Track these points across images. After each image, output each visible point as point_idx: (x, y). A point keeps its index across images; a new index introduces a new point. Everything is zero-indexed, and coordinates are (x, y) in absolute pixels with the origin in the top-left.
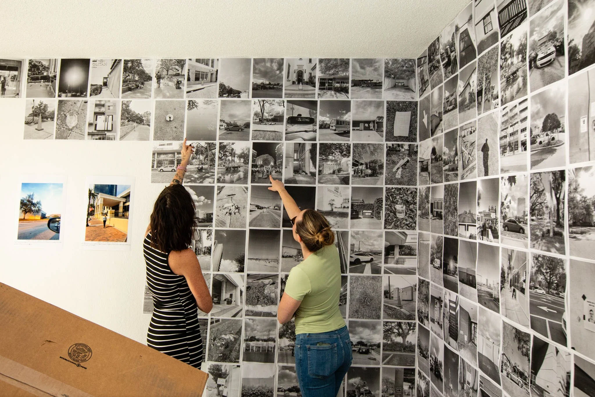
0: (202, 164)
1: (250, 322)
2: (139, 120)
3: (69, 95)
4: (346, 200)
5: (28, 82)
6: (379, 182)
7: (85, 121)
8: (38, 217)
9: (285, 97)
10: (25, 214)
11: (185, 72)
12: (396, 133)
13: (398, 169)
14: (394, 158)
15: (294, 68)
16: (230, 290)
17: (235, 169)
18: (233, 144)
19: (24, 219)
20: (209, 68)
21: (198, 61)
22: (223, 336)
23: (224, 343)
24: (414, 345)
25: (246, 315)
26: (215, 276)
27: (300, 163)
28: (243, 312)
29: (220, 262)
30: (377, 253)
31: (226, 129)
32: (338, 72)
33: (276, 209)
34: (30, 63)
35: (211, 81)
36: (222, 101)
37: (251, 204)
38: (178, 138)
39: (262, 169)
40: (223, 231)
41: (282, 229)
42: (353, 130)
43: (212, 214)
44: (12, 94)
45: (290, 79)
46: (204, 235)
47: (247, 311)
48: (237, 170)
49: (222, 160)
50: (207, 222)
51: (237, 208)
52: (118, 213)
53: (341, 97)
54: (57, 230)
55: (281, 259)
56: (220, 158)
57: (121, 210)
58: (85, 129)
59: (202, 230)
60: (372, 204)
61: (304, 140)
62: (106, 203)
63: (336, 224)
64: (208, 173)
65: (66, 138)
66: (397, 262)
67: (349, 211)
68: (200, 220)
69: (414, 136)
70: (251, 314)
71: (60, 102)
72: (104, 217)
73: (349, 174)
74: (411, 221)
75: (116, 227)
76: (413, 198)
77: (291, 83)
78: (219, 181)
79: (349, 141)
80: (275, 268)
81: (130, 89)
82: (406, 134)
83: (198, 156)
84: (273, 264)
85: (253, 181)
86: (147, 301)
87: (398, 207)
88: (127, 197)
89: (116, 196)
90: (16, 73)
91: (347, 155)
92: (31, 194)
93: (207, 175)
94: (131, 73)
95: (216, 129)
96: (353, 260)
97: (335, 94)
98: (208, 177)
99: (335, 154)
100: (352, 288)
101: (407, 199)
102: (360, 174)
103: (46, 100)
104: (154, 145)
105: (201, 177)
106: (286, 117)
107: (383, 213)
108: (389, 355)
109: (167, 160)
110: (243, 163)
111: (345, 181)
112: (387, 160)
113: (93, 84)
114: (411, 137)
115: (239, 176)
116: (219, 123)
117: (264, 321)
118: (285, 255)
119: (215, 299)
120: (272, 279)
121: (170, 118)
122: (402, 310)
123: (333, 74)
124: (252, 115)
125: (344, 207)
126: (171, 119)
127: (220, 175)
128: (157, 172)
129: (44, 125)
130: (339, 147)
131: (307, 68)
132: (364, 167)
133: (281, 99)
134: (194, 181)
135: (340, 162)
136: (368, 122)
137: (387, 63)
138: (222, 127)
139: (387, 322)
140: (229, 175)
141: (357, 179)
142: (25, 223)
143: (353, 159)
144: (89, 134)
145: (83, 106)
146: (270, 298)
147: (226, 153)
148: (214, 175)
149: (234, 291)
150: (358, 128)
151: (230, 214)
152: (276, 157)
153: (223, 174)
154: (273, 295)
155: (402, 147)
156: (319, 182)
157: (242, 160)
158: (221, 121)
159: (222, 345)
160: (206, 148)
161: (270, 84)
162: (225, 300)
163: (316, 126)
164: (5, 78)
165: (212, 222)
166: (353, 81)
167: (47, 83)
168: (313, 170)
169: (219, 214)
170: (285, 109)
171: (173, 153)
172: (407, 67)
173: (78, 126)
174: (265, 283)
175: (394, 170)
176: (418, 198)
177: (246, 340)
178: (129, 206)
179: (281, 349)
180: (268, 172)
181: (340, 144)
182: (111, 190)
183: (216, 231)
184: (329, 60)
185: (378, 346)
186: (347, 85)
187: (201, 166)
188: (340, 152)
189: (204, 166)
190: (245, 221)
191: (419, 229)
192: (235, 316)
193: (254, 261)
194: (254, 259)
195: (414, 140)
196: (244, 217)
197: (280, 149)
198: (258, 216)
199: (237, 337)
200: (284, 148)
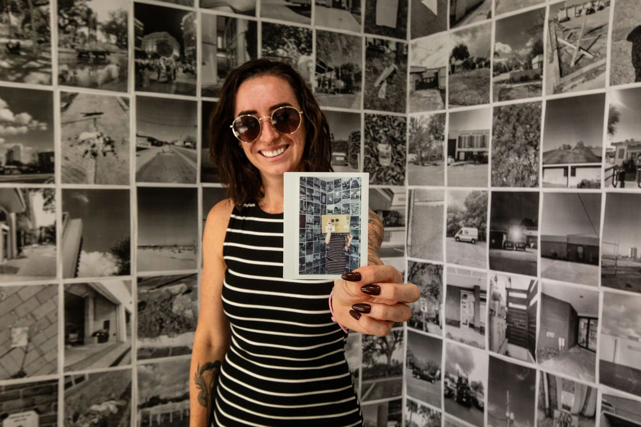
0: (18, 36)
6: (355, 105)
12: (380, 21)
13: (382, 82)
14: (377, 63)
16: (104, 314)
17: (99, 58)
22: (94, 407)
24: (402, 364)
25: (139, 359)
26: (67, 288)
27: (229, 57)
28: (133, 354)
29: (79, 257)
33: (188, 147)
37: (137, 136)
39: (156, 62)
41: (200, 186)
42: (316, 4)
43: (52, 154)
46: (37, 200)
47: (141, 350)
48: (104, 59)
49: (68, 33)
50: (43, 172)
51: (109, 142)
56: (62, 28)
59: (30, 189)
60: (345, 142)
61: (235, 12)
64: (35, 59)
68: (24, 168)
69: (403, 29)
70: (148, 354)
74: (399, 170)
76: (401, 133)
78: (62, 80)
79: (309, 23)
82: (392, 23)
84: (186, 254)
85: (138, 87)
87: (382, 148)
91: (307, 51)
93: (32, 63)
98: (35, 69)
99: (288, 47)
101: (393, 134)
102: (327, 87)
105: (16, 68)
107: (362, 156)
108: (370, 385)
110: (116, 44)
112: (366, 67)
114: (400, 31)
115: (109, 73)
119: (72, 336)
120: (186, 283)
127: (65, 67)
130: (294, 32)
132: (333, 75)
134: (2, 76)
135: (297, 62)
140: (87, 69)
141: (324, 96)
143: (317, 60)
146: (184, 319)
147: (76, 18)
148: (50, 66)
149: (113, 314)
150: (324, 2)
151: (95, 154)
152: (184, 40)
153: (72, 66)
154: (188, 313)
155: (388, 46)
157: (113, 39)
162: (94, 335)
165: (53, 171)
169: (68, 155)
174: (173, 292)
175: (377, 84)
176: (408, 134)
177: (141, 407)
180: (168, 68)
181: (296, 29)
185: (358, 373)
187: (14, 41)
188: (295, 43)
189: (22, 43)
190: (128, 170)
191: (410, 184)
192: (116, 363)
193: (151, 251)
194: (150, 247)
195: (403, 36)
196: (125, 163)
197: (190, 24)
198: (154, 159)
199: (122, 403)
200: (198, 22)
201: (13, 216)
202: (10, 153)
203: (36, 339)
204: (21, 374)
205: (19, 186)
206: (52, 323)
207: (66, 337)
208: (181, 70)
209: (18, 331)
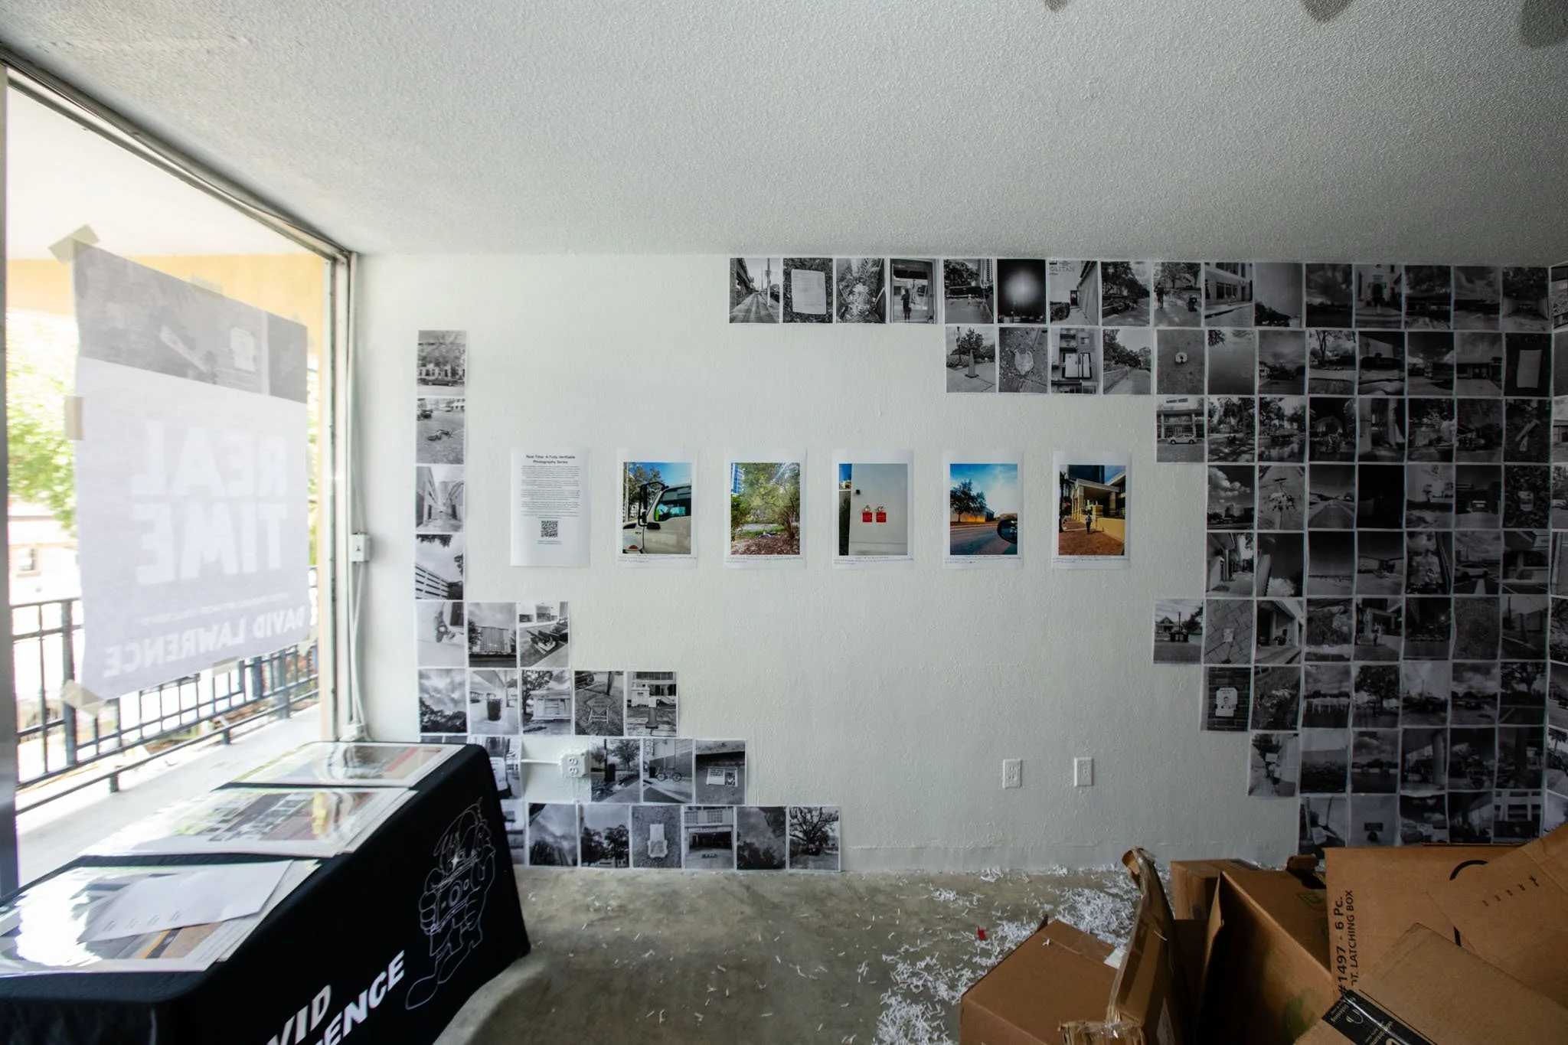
0: (1235, 431)
1: (1313, 670)
2: (1133, 361)
3: (1017, 318)
4: (1449, 485)
5: (947, 298)
6: (1495, 458)
7: (1047, 363)
8: (981, 519)
9: (1356, 327)
10: (960, 514)
11: (1202, 285)
12: (1521, 383)
13: (1523, 438)
14: (1518, 421)
15: (1369, 279)
16: (1284, 623)
17: (1285, 441)
18: (1281, 399)
19: (959, 523)
20: (1238, 277)
21: (1220, 266)
22: (1274, 692)
23: (1275, 702)
24: (1544, 695)
25: (1306, 660)
26: (1259, 604)
27: (1382, 429)
28: (1303, 656)
29: (1268, 581)
30: (1493, 564)
31: (1269, 376)
32: (1433, 287)
33: (1348, 500)
34: (946, 266)
35: (1243, 300)
36: (1260, 332)
37: (1311, 494)
38: (1196, 390)
39: (1326, 439)
40: (1271, 535)
41: (1356, 530)
42: (1458, 378)
43: (1253, 509)
44: (921, 317)
45: (1362, 297)
46: (1242, 541)
47: (1308, 654)
48: (1289, 440)
49: (1265, 425)
50: (1247, 521)
51: (1290, 499)
52: (1109, 509)
53: (1440, 328)
54: (1013, 539)
55: (1356, 575)
56: (1262, 423)
57: (1113, 505)
58: (1046, 376)
59: (1238, 533)
60: (1484, 491)
61: (1387, 393)
62: (1089, 495)
63: (1436, 521)
64: (1244, 445)
65: (1017, 390)
66: (1521, 577)
67: (1453, 501)
68: (1235, 519)
69: (1546, 388)
70: (1314, 658)
71: (1002, 331)
72: (1087, 516)
73: (1452, 445)
74: (1542, 515)
75: (1107, 532)
76: (1545, 480)
77: (1363, 304)
78: (1261, 457)
79: (1451, 395)
80: (1347, 590)
81: (1114, 311)
82: (1533, 383)
83: (1228, 420)
84: (1346, 583)
85: (1311, 458)
86: (1160, 644)
87: (1523, 495)
88: (1121, 485)
89: (1103, 482)
90: (925, 282)
91: (1450, 417)
92: (967, 481)
93: (1242, 448)
94: (1115, 284)
95: (1253, 377)
96: (1459, 575)
97: (1431, 321)
98: (1244, 452)
99: (1432, 416)
100: (1458, 616)
101: (1536, 482)
102: (1468, 445)
103: (978, 328)
104: (1157, 400)
105: (1233, 453)
106: (1358, 358)
107: (1502, 503)
108: (1508, 710)
109: (1180, 426)
110: (1298, 429)
111: (1446, 456)
112: (1507, 424)
113: (1055, 301)
114: (1542, 389)
115: (1292, 450)
116: (1257, 368)
117: (1333, 668)
118: (1363, 568)
119: (1262, 638)
120: (1344, 605)
121: (1182, 358)
122: (1528, 645)
123: (1426, 291)
124: (1308, 355)
125: (1447, 496)
126: (1184, 360)
127: (1263, 449)
128: (1167, 445)
129: (979, 369)
130: (1437, 404)
131: (1387, 280)
132: (1473, 435)
133: (1349, 329)
134: (1224, 459)
135: (1439, 427)
136: (1480, 366)
137: (1506, 274)
138: (1263, 374)
139: (1506, 663)
140: (1277, 449)
141: (1464, 453)
142: (959, 528)
143: (1459, 423)
144: (1054, 384)
145: (1042, 337)
146: (1342, 633)
147: (1270, 414)
148: (1254, 449)
149: (1289, 625)
150: (1465, 375)
151: (1281, 508)
152: (1347, 420)
153: (1268, 447)
154: (1345, 629)
155: (1529, 405)
156: (1410, 459)
157: (1295, 425)
158: (1261, 363)
159: (1273, 705)
160: (1239, 407)
161: (1332, 305)
162: (1276, 639)
163: (1403, 371)
164: (907, 291)
165: (1252, 521)
166: (1457, 302)
167: (978, 300)
168: (1400, 440)
169: (1263, 509)
170: (1357, 345)
171: (1188, 414)
172: (1535, 280)
173: (1035, 371)
174: (1333, 611)
175: (1518, 439)
176: (1552, 481)
177: (1307, 697)
178: (1124, 498)
179: (1358, 707)
180: (1334, 442)
181: (1439, 401)
182: (1094, 473)
183: (1259, 535)
184: (1420, 268)
185: (1494, 697)
186: (1448, 307)
187: (1232, 435)
188: (1438, 412)
189: (1237, 435)
190: (1303, 520)
191: (1554, 527)
192: (1290, 662)
193: (1318, 579)
194: (1317, 576)
195: (1547, 394)
196: (1301, 514)
197: (1350, 407)
198: (1322, 510)
199: (1294, 692)
200: (1356, 406)
201: (1227, 552)
202: (1228, 510)
203: (1239, 638)
204: (1228, 661)
205: (1231, 531)
206: (1249, 627)
207: (1258, 638)
208: (1344, 443)
209: (1228, 631)
